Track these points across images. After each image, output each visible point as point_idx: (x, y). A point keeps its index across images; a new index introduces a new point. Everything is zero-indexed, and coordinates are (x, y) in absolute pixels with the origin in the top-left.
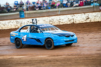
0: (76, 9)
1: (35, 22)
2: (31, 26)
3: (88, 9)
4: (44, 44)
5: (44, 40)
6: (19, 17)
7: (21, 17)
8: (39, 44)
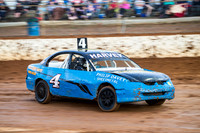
0: (165, 24)
1: (84, 45)
2: (72, 53)
3: (194, 26)
4: (95, 97)
5: (96, 88)
6: (25, 33)
7: (31, 34)
8: (85, 96)
